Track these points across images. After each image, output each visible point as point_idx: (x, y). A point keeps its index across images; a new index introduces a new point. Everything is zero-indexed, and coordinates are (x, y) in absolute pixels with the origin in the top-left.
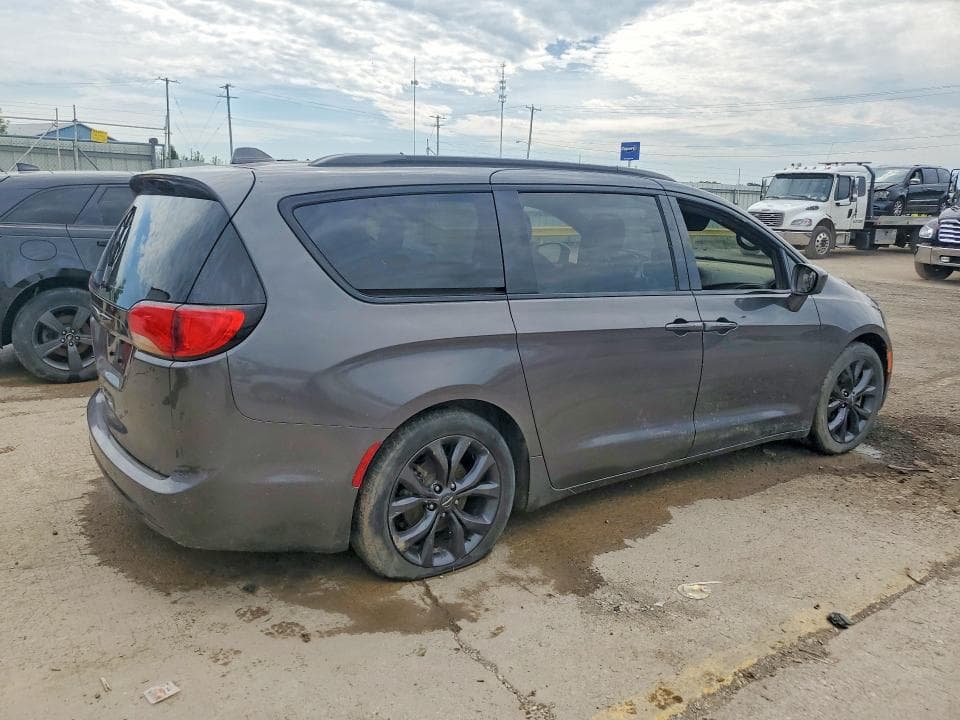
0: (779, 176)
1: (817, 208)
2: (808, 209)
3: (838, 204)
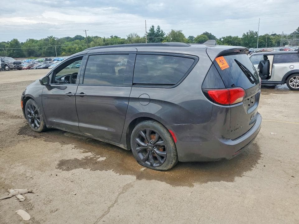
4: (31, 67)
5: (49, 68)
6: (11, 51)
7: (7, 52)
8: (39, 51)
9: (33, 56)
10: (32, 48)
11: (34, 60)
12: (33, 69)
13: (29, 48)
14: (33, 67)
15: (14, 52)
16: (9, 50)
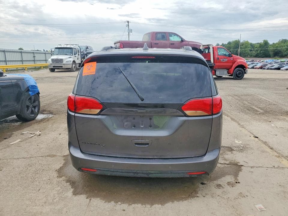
0: (56, 48)
1: (71, 57)
2: (69, 58)
3: (75, 56)
4: (263, 67)
5: (281, 69)
6: (259, 51)
7: (255, 52)
8: (286, 51)
9: (277, 56)
10: (279, 48)
11: (276, 60)
12: (264, 69)
13: (276, 48)
14: (265, 67)
15: (261, 52)
16: (257, 51)
